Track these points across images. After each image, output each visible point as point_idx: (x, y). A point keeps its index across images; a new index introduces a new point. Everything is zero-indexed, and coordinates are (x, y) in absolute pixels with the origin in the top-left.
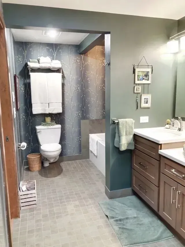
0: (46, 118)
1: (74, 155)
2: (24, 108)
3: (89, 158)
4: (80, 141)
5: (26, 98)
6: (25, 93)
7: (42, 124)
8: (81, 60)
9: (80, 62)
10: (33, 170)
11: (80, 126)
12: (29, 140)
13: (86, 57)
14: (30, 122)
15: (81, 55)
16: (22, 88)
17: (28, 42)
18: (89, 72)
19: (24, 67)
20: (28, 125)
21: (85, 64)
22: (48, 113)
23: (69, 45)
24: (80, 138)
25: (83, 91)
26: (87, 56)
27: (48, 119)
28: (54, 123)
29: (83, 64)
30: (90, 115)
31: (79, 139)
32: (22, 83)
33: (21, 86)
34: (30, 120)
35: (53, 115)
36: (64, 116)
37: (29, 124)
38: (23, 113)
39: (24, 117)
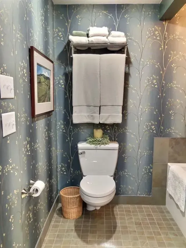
0: (95, 130)
1: (138, 195)
2: (63, 113)
3: (164, 203)
4: (151, 173)
5: (67, 97)
6: (65, 88)
7: (88, 140)
8: (162, 31)
9: (159, 36)
10: (67, 217)
11: (151, 148)
12: (68, 164)
13: (171, 25)
14: (70, 135)
15: (164, 23)
16: (61, 81)
17: (75, 5)
18: (175, 52)
19: (65, 48)
20: (67, 140)
21: (169, 38)
22: (98, 123)
23: (143, 5)
24: (151, 168)
25: (163, 87)
26: (174, 23)
27: (98, 133)
28: (107, 140)
29: (165, 38)
30: (171, 129)
31: (149, 169)
32: (62, 72)
33: (60, 78)
34: (70, 131)
35: (107, 127)
36: (126, 129)
37: (69, 138)
38: (61, 121)
39: (63, 126)
